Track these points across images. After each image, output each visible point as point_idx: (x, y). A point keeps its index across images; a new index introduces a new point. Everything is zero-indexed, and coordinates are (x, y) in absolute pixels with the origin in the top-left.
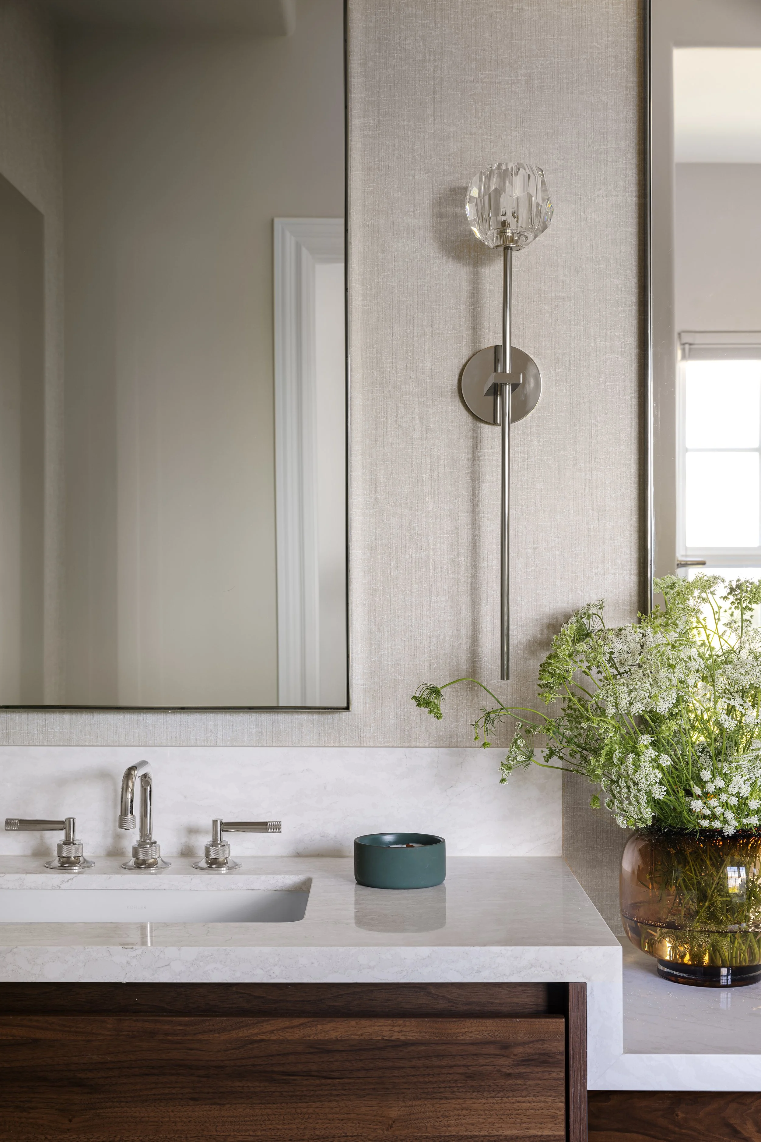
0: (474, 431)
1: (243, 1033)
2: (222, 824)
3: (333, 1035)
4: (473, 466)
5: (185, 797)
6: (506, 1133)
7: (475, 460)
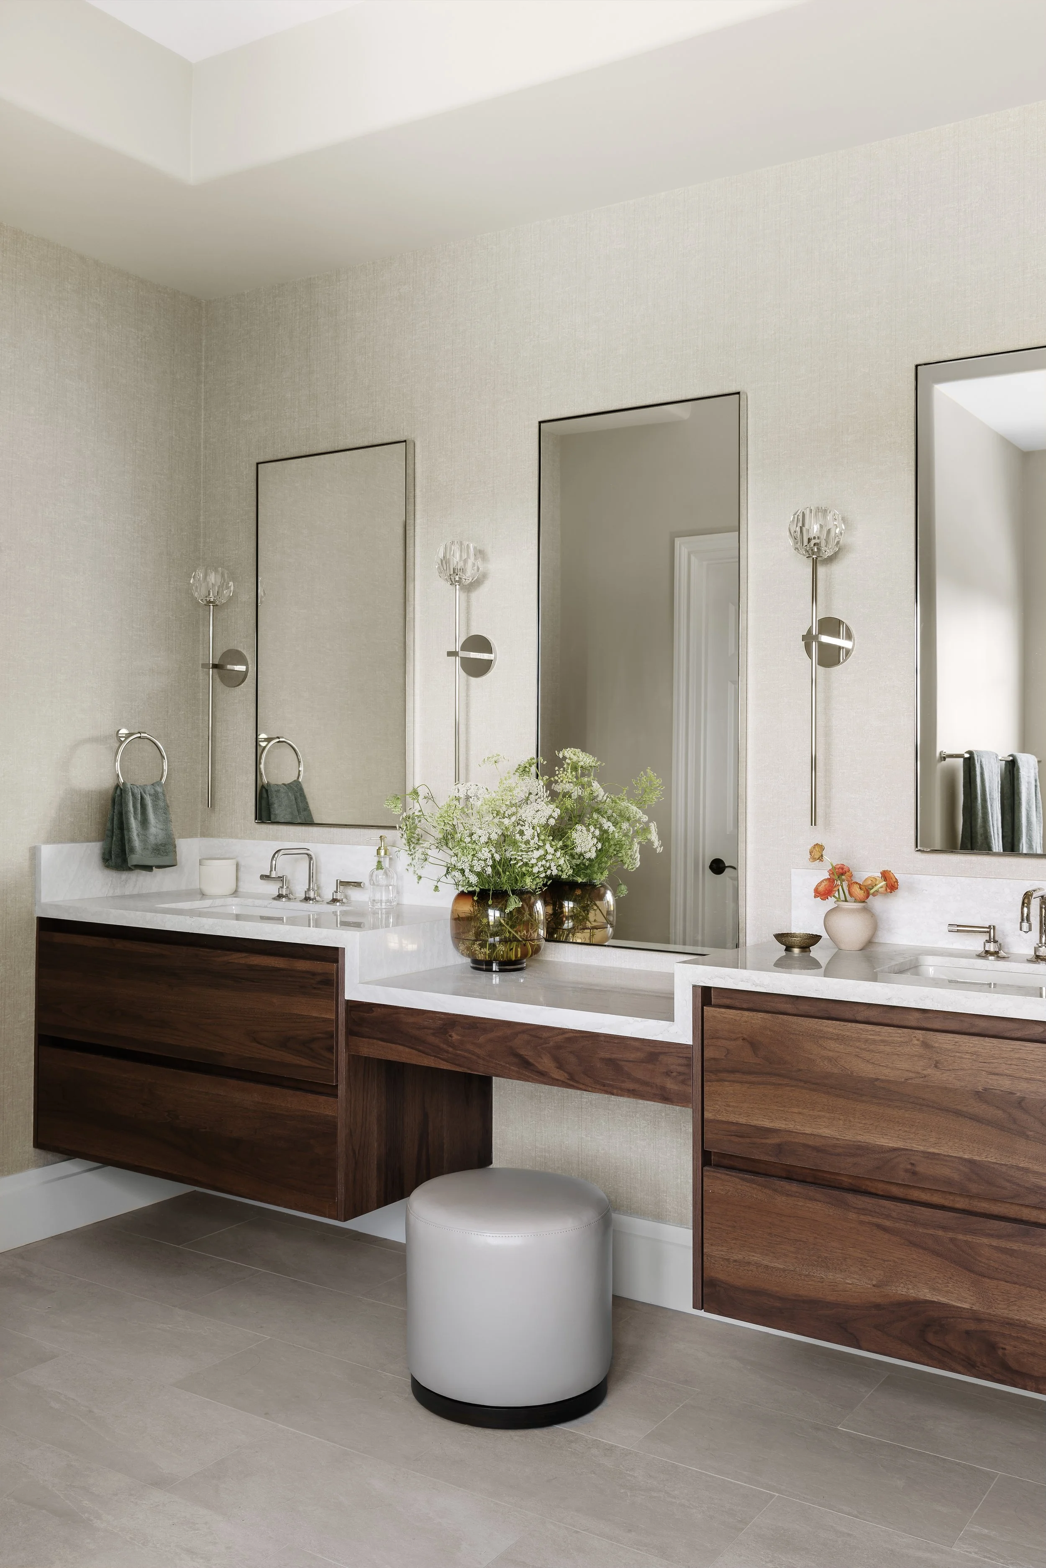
0: (467, 681)
1: (226, 958)
2: (341, 882)
3: (255, 963)
4: (467, 700)
5: (343, 870)
6: (313, 1015)
7: (467, 697)
